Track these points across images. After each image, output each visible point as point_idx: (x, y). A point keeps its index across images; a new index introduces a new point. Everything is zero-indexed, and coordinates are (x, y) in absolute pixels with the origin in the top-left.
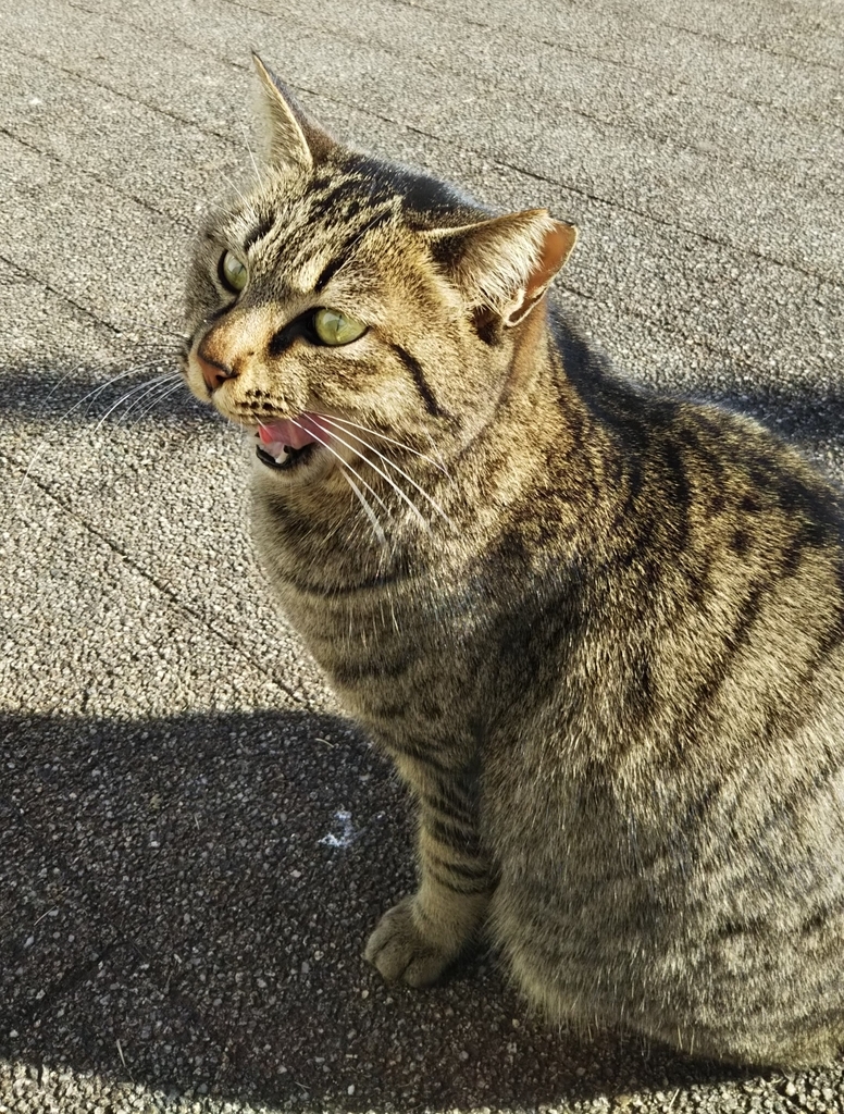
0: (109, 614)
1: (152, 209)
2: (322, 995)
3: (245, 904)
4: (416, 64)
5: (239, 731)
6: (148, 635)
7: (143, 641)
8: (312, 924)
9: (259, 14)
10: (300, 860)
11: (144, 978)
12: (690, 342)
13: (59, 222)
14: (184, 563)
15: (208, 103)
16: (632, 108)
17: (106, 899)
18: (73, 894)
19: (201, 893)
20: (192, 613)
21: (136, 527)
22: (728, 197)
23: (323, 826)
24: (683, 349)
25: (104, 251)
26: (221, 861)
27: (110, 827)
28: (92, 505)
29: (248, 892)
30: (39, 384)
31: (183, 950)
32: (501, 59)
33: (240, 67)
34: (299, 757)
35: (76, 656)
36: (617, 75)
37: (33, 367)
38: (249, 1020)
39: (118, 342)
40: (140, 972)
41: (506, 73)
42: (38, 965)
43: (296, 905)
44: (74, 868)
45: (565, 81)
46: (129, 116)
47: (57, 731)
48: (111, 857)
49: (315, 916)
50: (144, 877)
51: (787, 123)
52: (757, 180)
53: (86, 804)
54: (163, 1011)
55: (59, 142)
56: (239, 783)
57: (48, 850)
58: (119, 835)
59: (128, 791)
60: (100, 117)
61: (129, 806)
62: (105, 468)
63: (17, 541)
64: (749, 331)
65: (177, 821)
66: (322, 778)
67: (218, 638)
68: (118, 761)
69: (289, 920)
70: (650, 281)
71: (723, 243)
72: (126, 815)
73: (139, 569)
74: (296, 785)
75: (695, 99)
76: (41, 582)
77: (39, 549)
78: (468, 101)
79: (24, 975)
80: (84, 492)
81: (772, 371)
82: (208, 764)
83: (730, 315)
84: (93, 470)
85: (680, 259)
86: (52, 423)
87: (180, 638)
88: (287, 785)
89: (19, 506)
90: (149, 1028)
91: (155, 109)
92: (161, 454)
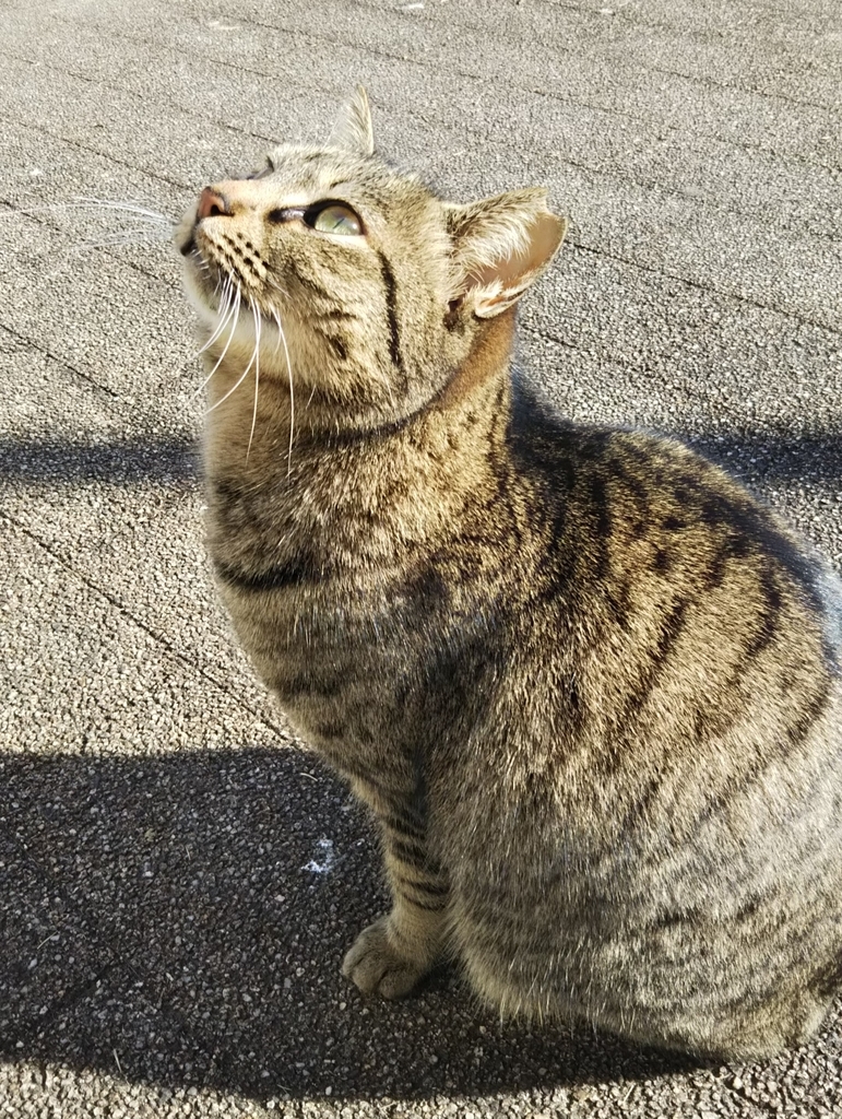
0: (107, 663)
1: (148, 274)
2: (303, 1007)
3: (232, 926)
4: (408, 119)
5: (228, 769)
6: (144, 682)
7: (139, 687)
8: (295, 944)
9: (254, 76)
10: (284, 885)
11: (139, 995)
12: (669, 387)
13: (59, 290)
14: (178, 613)
15: (203, 166)
16: (621, 155)
17: (103, 925)
18: (73, 920)
19: (191, 918)
20: (186, 660)
21: (133, 582)
22: (713, 241)
23: (306, 854)
24: (662, 394)
25: (102, 317)
26: (211, 888)
27: (107, 860)
28: (91, 562)
29: (235, 916)
30: (41, 448)
31: (175, 969)
32: (493, 110)
33: (235, 129)
34: (285, 790)
35: (76, 703)
36: (607, 122)
37: (34, 432)
38: (235, 1030)
39: (115, 405)
40: (135, 989)
41: (497, 124)
42: (42, 985)
43: (280, 927)
44: (74, 897)
45: (556, 130)
46: (126, 183)
47: (58, 773)
48: (108, 887)
49: (297, 937)
50: (138, 904)
51: (774, 165)
52: (742, 224)
53: (85, 839)
54: (155, 1023)
55: (59, 211)
56: (228, 816)
57: (49, 882)
58: (116, 866)
59: (124, 826)
60: (98, 185)
61: (124, 841)
62: (103, 526)
63: (20, 597)
64: (728, 374)
65: (169, 852)
66: (306, 810)
67: (209, 682)
68: (115, 799)
69: (273, 940)
70: (633, 328)
71: (705, 288)
72: (122, 848)
73: (135, 620)
74: (282, 817)
75: (684, 144)
76: (43, 635)
77: (40, 605)
78: (459, 154)
79: (29, 993)
80: (84, 549)
81: (749, 413)
82: (199, 799)
83: (710, 358)
84: (92, 528)
85: (663, 305)
86: (53, 485)
87: (174, 684)
88: (272, 817)
89: (22, 565)
90: (143, 1039)
91: (152, 175)
92: (157, 511)
